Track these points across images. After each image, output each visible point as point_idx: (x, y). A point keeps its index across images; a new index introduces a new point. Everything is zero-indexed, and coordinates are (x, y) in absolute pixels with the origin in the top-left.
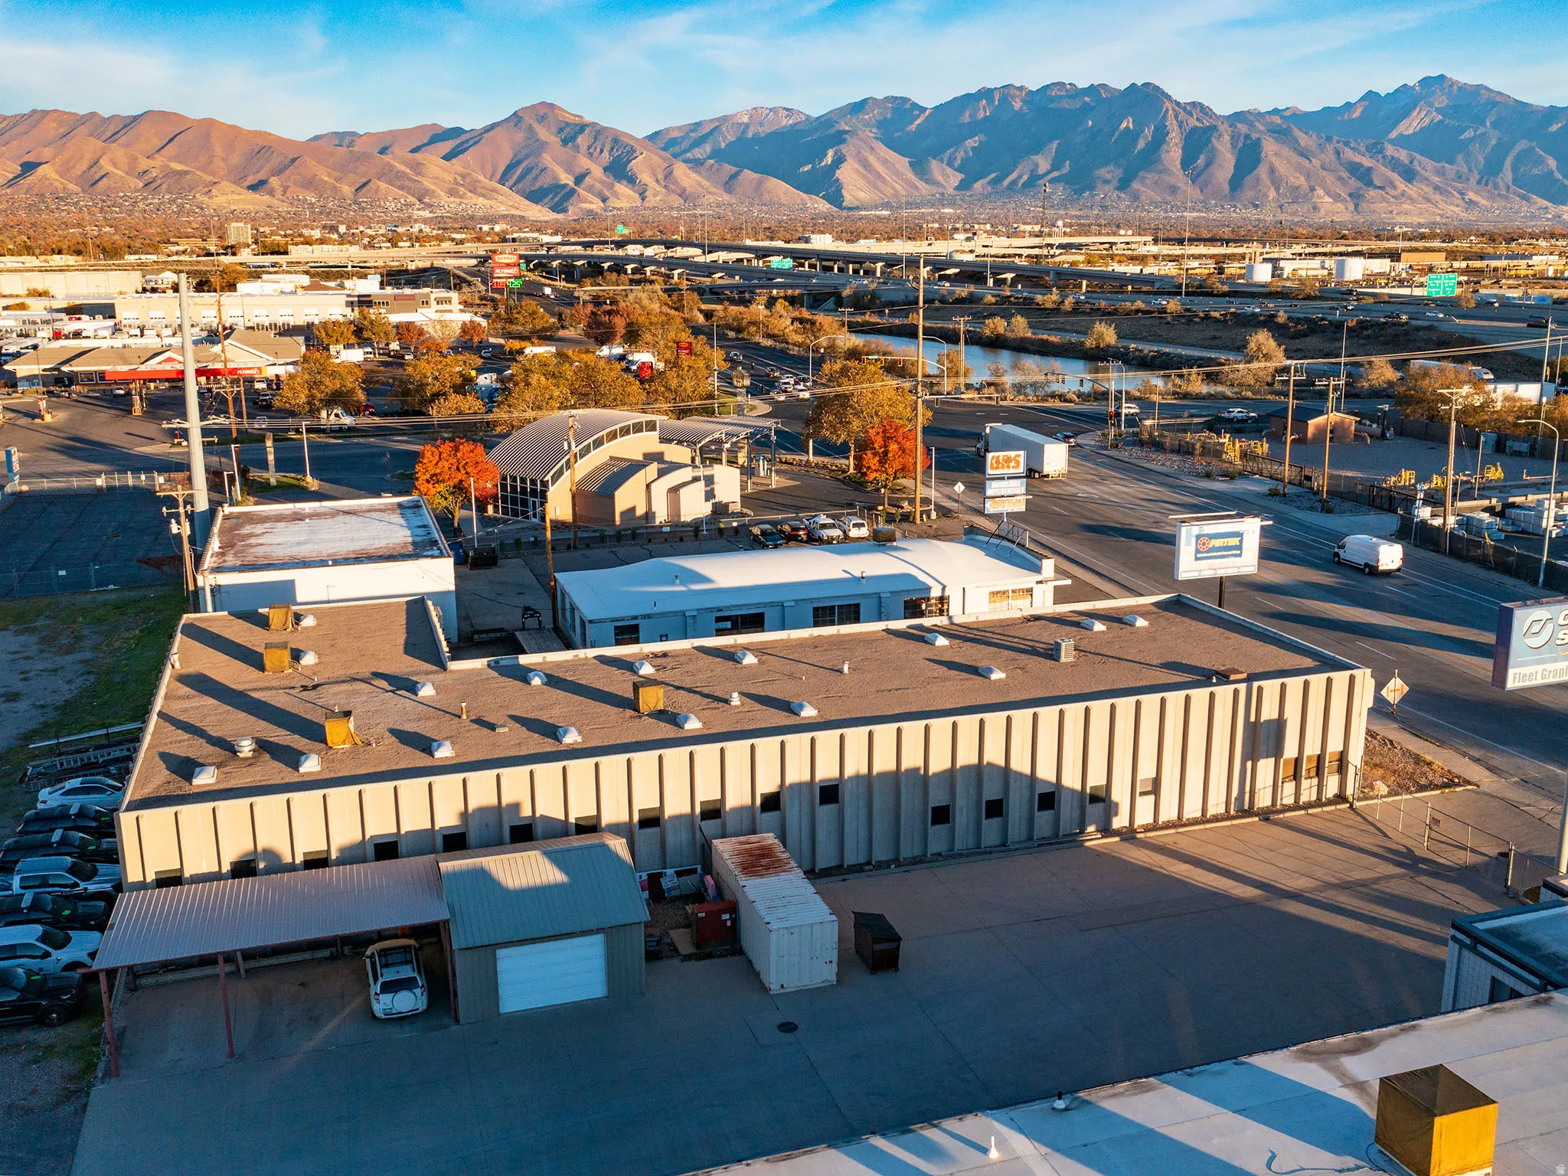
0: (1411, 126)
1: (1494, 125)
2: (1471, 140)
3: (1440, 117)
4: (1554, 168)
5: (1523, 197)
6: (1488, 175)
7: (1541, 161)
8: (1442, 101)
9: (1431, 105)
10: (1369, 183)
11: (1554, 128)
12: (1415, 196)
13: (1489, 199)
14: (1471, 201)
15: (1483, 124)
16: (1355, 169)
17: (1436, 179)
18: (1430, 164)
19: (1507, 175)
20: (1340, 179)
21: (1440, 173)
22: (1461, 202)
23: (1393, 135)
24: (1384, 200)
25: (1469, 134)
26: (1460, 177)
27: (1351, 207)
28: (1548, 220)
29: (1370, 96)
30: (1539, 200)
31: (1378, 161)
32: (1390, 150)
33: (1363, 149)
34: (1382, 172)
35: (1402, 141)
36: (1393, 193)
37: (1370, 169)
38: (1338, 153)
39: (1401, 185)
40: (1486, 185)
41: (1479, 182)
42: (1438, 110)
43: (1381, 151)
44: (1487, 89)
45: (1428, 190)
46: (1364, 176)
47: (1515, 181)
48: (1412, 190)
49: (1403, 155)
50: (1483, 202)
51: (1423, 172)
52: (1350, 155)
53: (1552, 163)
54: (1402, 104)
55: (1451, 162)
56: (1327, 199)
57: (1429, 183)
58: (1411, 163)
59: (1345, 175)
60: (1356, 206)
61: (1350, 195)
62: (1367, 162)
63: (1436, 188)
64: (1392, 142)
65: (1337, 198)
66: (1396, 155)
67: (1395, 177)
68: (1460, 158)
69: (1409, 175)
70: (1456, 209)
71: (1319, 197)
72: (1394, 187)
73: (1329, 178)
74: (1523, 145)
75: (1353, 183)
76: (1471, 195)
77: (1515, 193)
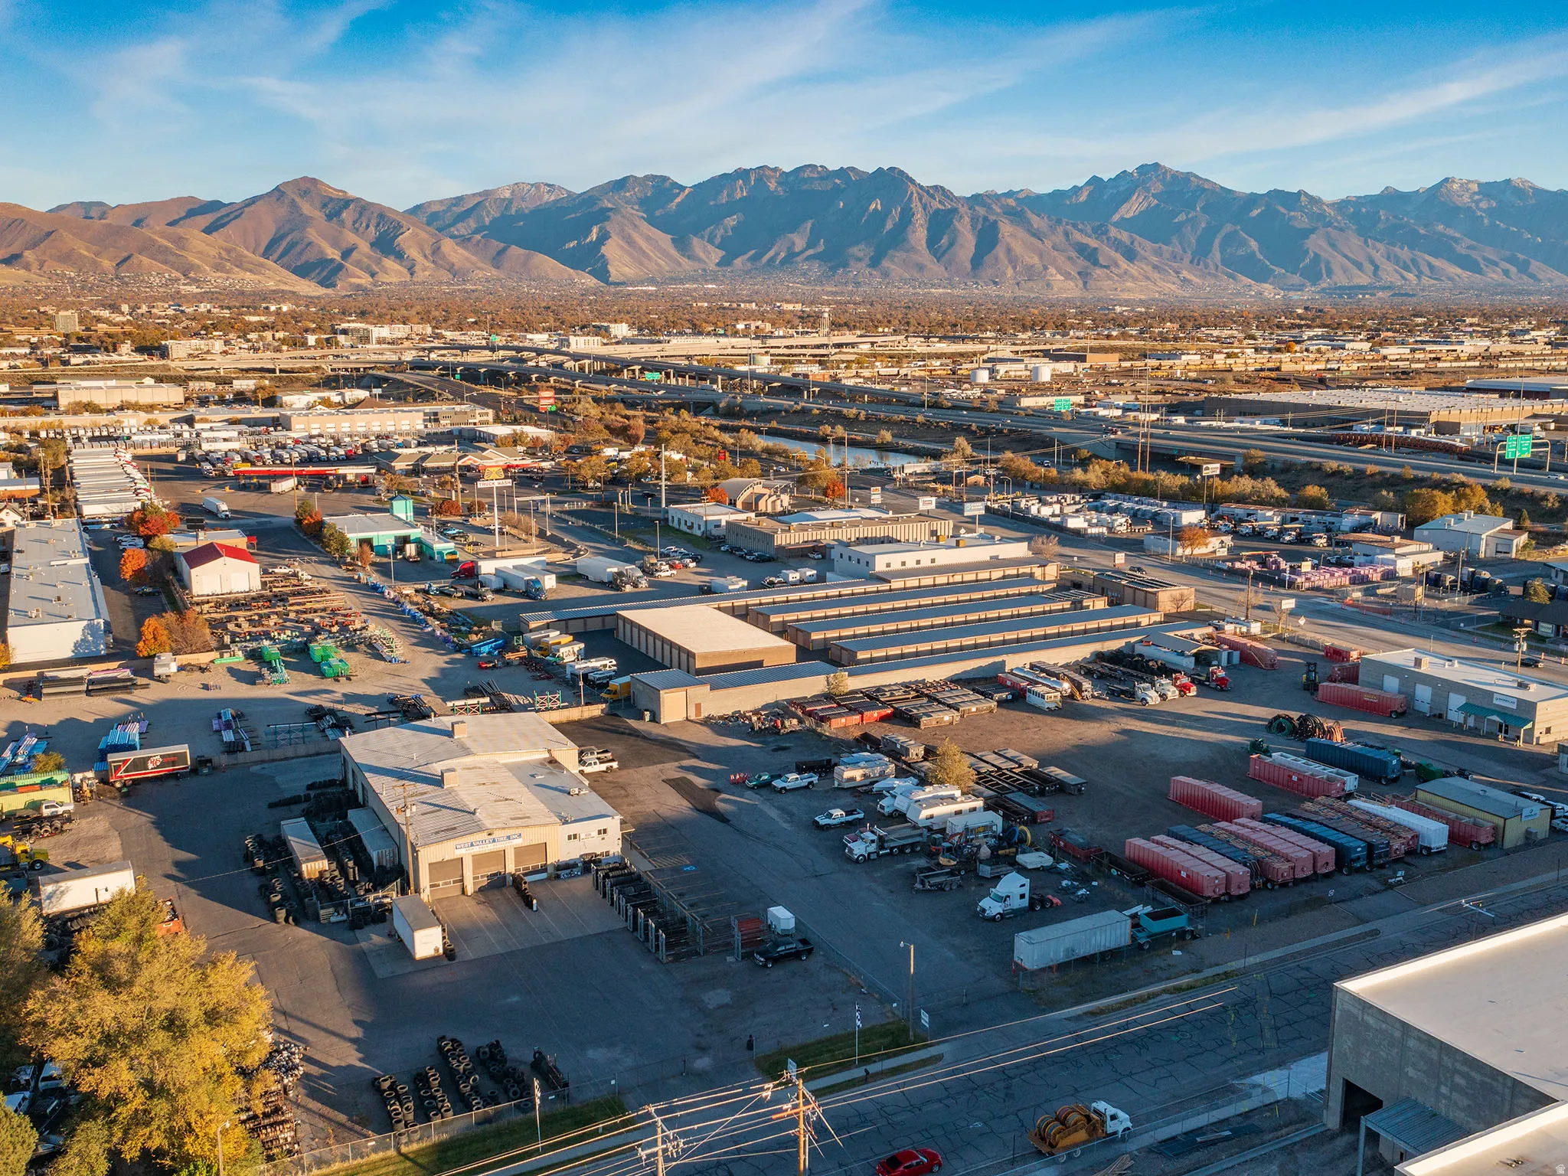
0: (1132, 209)
1: (1204, 210)
2: (1181, 224)
3: (1156, 202)
4: (1256, 249)
5: (1230, 276)
6: (1200, 255)
7: (1243, 243)
8: (1158, 187)
9: (1148, 190)
10: (1096, 263)
11: (1255, 213)
12: (1136, 274)
13: (1200, 277)
14: (1185, 280)
15: (1194, 209)
16: (1082, 250)
17: (1154, 259)
18: (1148, 244)
19: (1216, 254)
20: (1070, 259)
21: (1158, 253)
22: (1176, 280)
23: (1116, 217)
24: (1109, 278)
25: (1182, 217)
26: (1175, 257)
27: (1081, 285)
28: (1251, 296)
29: (1095, 181)
30: (1244, 278)
31: (1102, 242)
32: (1113, 232)
33: (1089, 231)
34: (1107, 253)
35: (1123, 224)
36: (1116, 271)
37: (1096, 249)
38: (1067, 234)
39: (1124, 264)
40: (1198, 264)
41: (1191, 262)
42: (1154, 195)
43: (1106, 232)
44: (1196, 176)
45: (1148, 269)
46: (1090, 256)
47: (1224, 262)
48: (1133, 269)
49: (1124, 237)
50: (1195, 280)
51: (1142, 252)
52: (1078, 236)
53: (1254, 244)
54: (1122, 189)
55: (1167, 243)
56: (1059, 277)
57: (1149, 263)
58: (1132, 243)
59: (1074, 254)
60: (1085, 283)
61: (1079, 273)
62: (1093, 243)
63: (1155, 267)
64: (1116, 225)
65: (1067, 276)
66: (1119, 237)
67: (1118, 256)
68: (1174, 240)
69: (1130, 255)
70: (1173, 287)
71: (1051, 275)
72: (1117, 265)
73: (1060, 259)
74: (1228, 228)
75: (1082, 262)
76: (1185, 274)
77: (1223, 273)
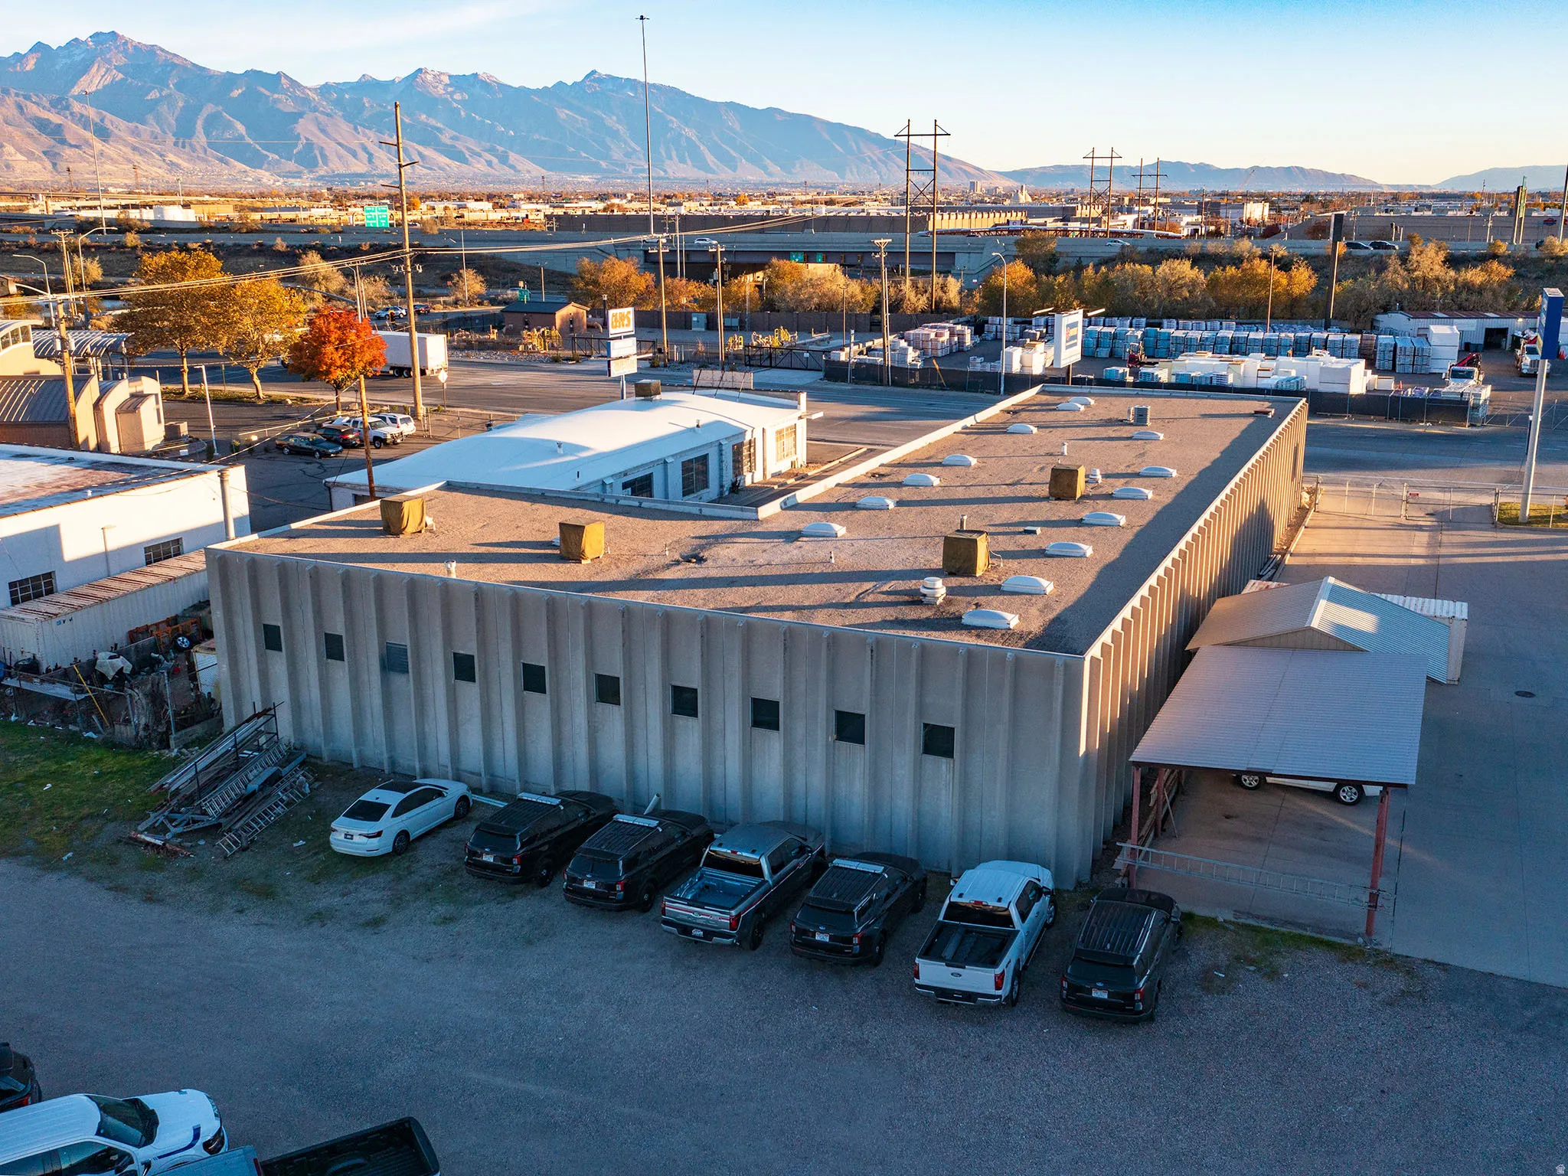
0: (94, 81)
1: (180, 87)
2: (156, 102)
3: (121, 76)
4: (244, 133)
5: (221, 160)
6: (183, 134)
7: (229, 126)
8: (120, 60)
9: (109, 61)
10: (63, 142)
11: (236, 93)
12: (115, 156)
13: (189, 161)
14: (172, 163)
15: (168, 86)
16: (42, 125)
17: (131, 139)
18: (123, 124)
19: (200, 138)
20: (29, 135)
21: (135, 133)
22: (161, 163)
23: (76, 91)
24: (83, 159)
25: (154, 95)
26: (156, 138)
27: (49, 166)
28: (250, 183)
29: (39, 47)
30: (236, 163)
31: (66, 118)
32: (77, 107)
33: (47, 105)
34: (74, 131)
35: (83, 97)
36: (90, 152)
37: (60, 125)
38: (20, 107)
39: (98, 145)
40: (184, 147)
41: (176, 144)
42: (116, 68)
43: (67, 107)
44: (162, 50)
45: (128, 150)
46: (56, 132)
47: (210, 144)
48: (110, 150)
49: (92, 113)
50: (184, 164)
51: (116, 131)
52: (33, 110)
53: (241, 128)
54: (77, 58)
55: (143, 122)
56: (19, 157)
57: (126, 144)
58: (102, 120)
59: (34, 131)
60: (54, 165)
61: (45, 153)
62: (55, 119)
63: (135, 149)
64: (78, 98)
65: (30, 156)
66: (85, 113)
67: (88, 135)
68: (150, 118)
69: (103, 133)
70: (160, 171)
71: (9, 154)
72: (91, 146)
73: (17, 135)
74: (209, 109)
75: (46, 141)
76: (171, 157)
77: (213, 157)
